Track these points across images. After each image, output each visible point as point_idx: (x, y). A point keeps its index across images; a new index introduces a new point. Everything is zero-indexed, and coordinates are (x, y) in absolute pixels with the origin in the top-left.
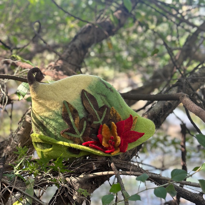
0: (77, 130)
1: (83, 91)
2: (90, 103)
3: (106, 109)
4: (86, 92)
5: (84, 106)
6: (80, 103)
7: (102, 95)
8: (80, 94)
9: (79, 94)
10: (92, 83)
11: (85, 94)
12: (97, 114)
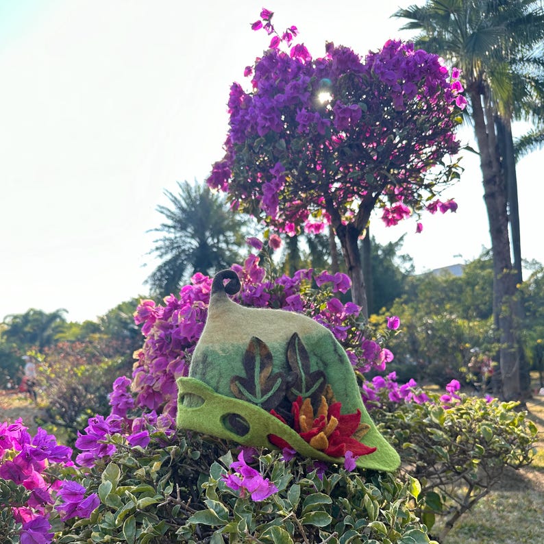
0: (258, 388)
1: (295, 336)
2: (298, 358)
3: (322, 379)
4: (299, 339)
5: (287, 357)
6: (282, 350)
7: (321, 360)
8: (287, 339)
9: (285, 337)
10: (314, 333)
11: (297, 342)
12: (303, 379)
